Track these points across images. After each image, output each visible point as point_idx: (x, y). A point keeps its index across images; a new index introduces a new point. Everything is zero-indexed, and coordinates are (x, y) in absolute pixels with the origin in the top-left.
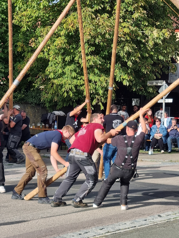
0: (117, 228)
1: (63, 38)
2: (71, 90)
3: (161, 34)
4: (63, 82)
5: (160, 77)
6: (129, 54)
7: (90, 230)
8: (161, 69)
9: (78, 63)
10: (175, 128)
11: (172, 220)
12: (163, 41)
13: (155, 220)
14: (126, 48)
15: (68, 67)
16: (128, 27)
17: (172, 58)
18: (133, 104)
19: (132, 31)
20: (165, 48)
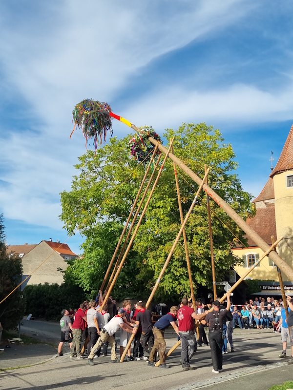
0: (203, 384)
1: (163, 258)
2: (169, 290)
3: (223, 253)
4: (164, 285)
5: (224, 279)
6: (204, 266)
7: (185, 386)
8: (224, 274)
9: (173, 273)
10: (236, 312)
11: (238, 377)
12: (224, 257)
13: (227, 377)
14: (202, 263)
15: (166, 276)
16: (202, 250)
17: (231, 267)
18: (209, 297)
19: (205, 252)
20: (226, 262)
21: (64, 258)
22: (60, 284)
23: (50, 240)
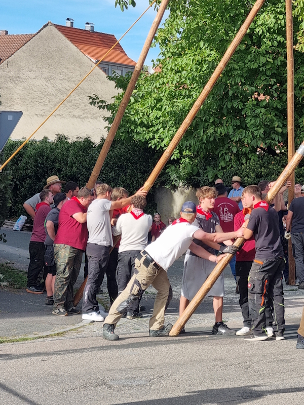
21: (105, 71)
22: (96, 140)
23: (68, 24)
